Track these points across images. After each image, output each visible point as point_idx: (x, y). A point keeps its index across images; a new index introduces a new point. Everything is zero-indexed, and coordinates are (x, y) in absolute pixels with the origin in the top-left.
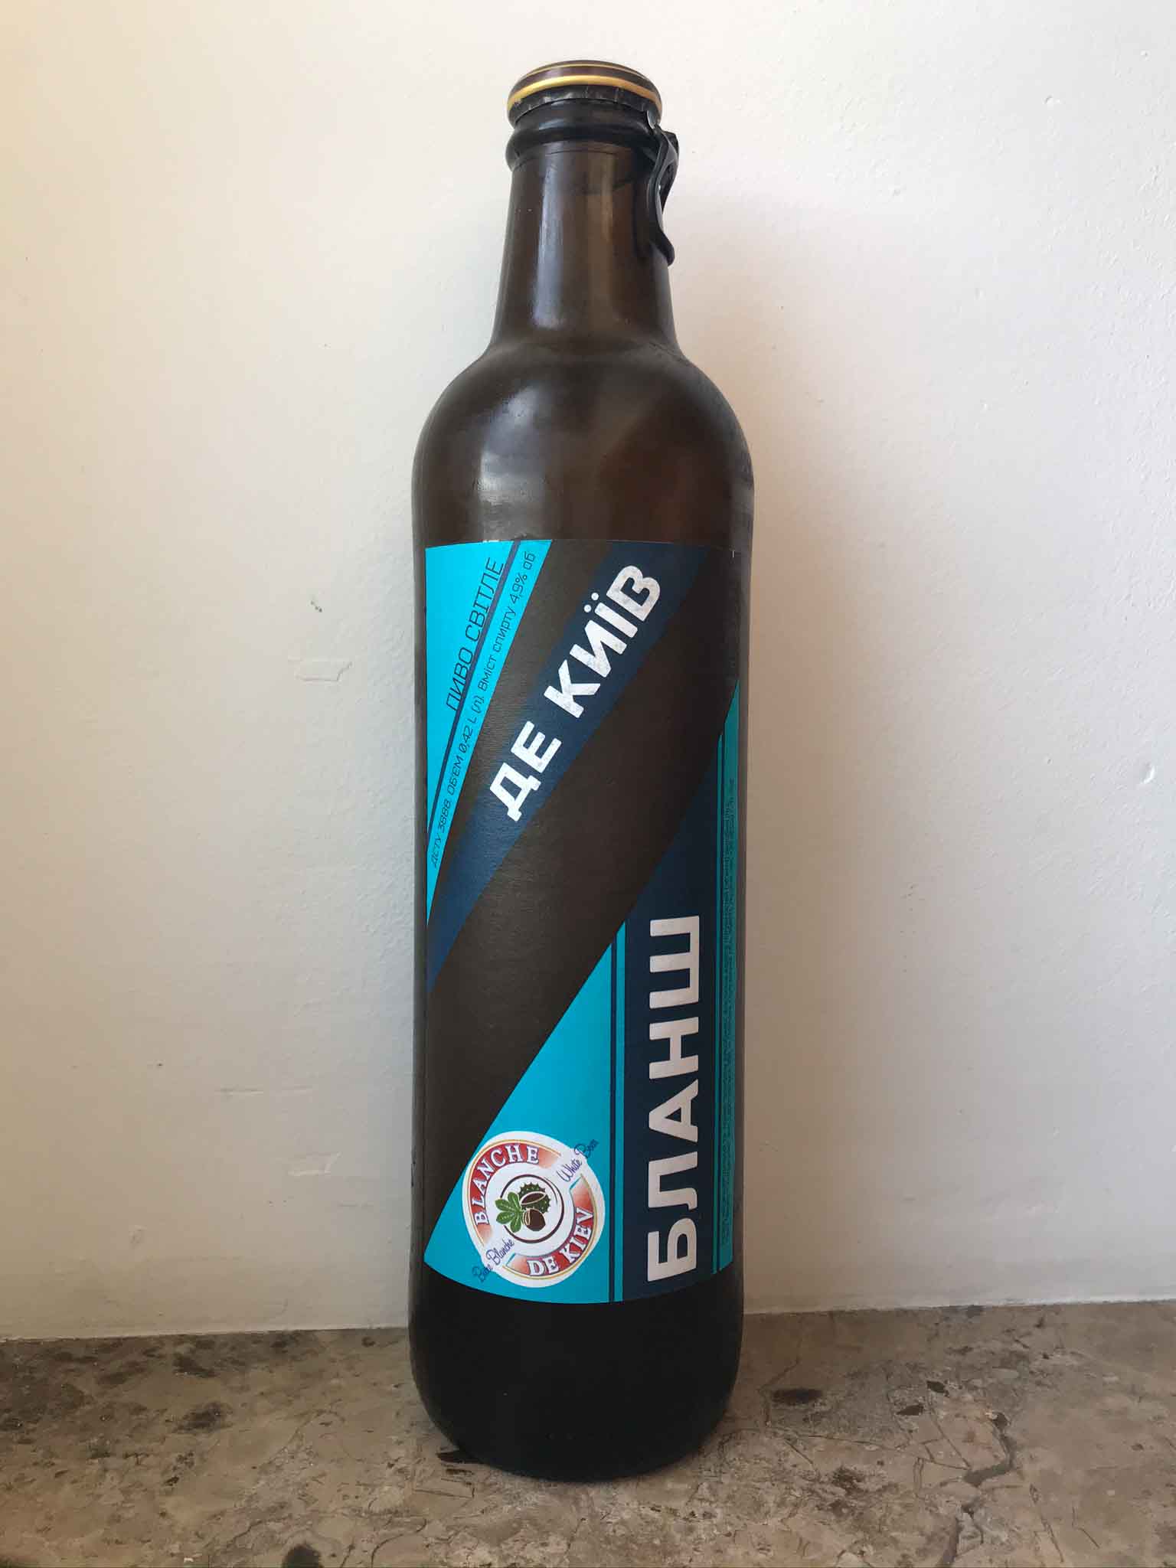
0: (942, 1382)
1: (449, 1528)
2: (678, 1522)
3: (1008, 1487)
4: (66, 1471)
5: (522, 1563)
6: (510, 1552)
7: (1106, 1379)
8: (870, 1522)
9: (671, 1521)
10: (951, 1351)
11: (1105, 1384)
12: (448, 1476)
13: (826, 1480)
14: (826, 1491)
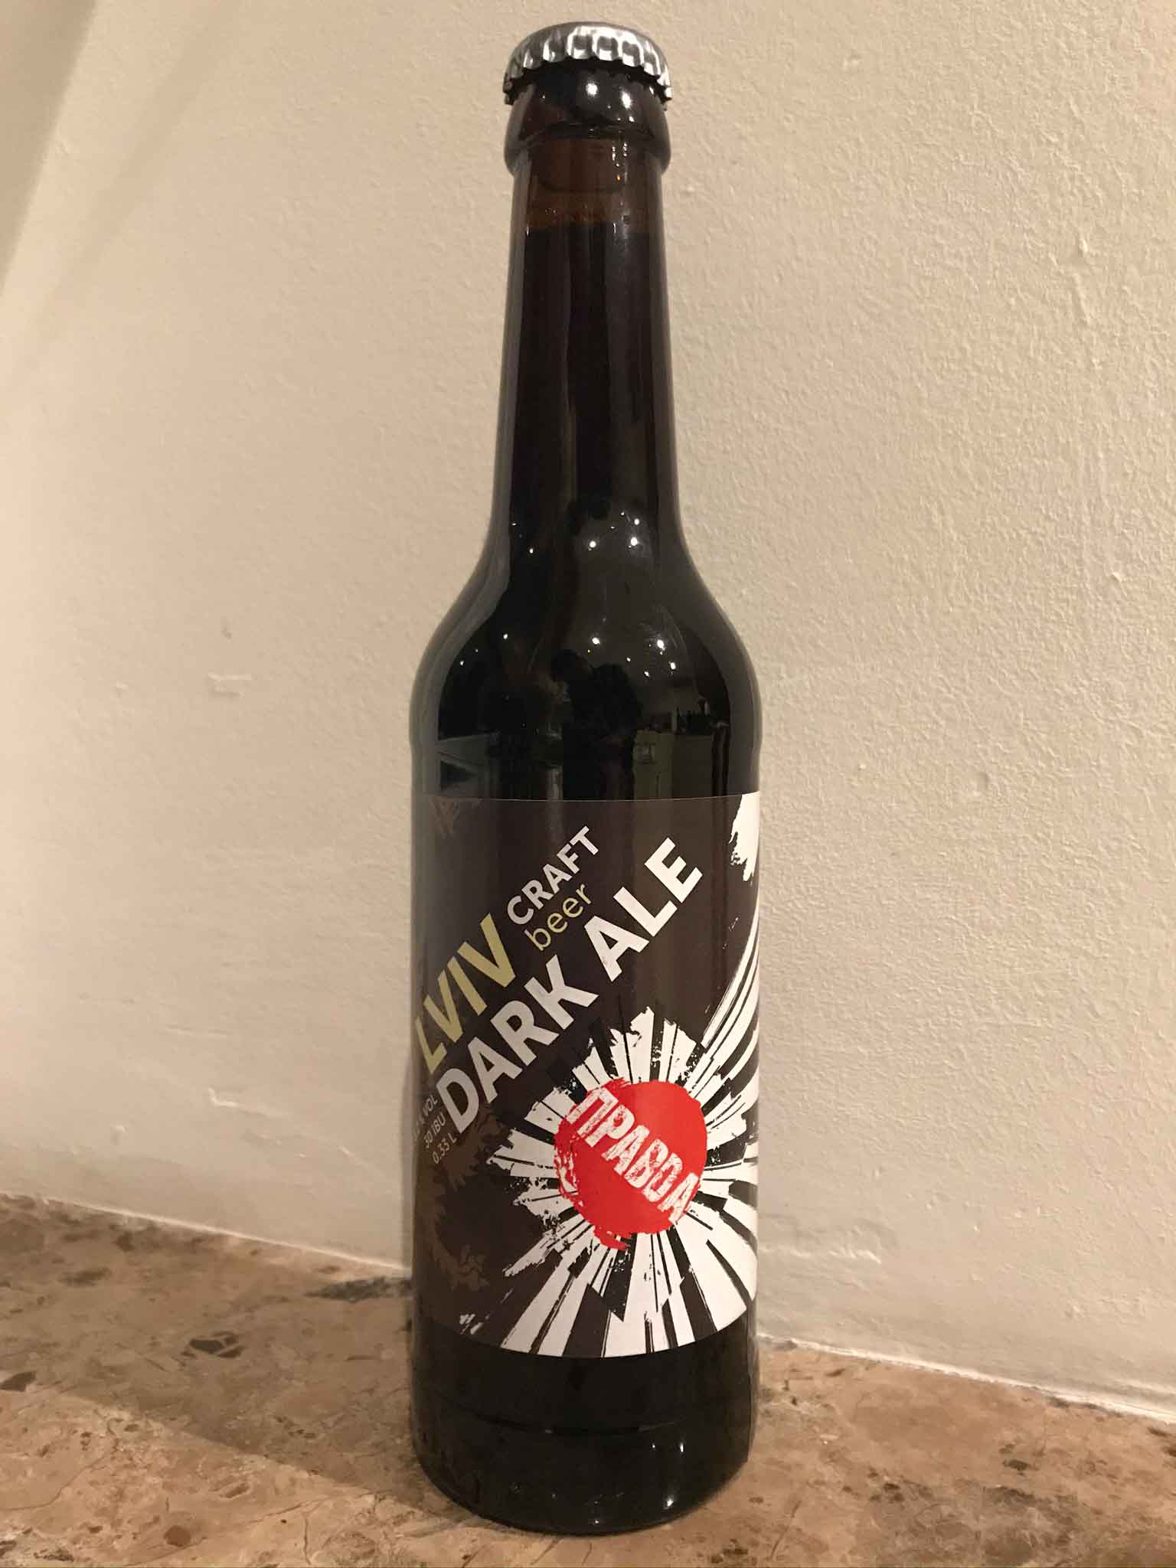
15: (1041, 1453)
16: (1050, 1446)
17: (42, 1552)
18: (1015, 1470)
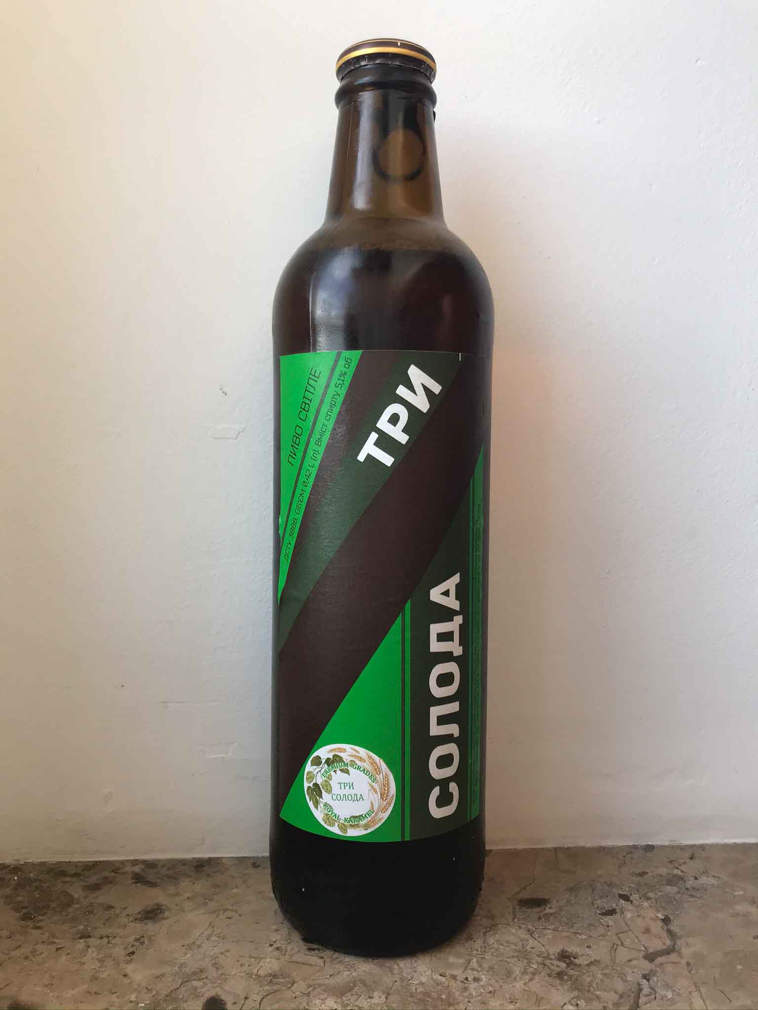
0: (628, 894)
1: (309, 986)
2: (457, 984)
3: (672, 963)
4: (62, 948)
5: (356, 1008)
6: (348, 1002)
7: (736, 893)
8: (582, 986)
9: (452, 983)
10: (633, 874)
11: (735, 897)
12: (308, 953)
13: (553, 957)
14: (553, 965)
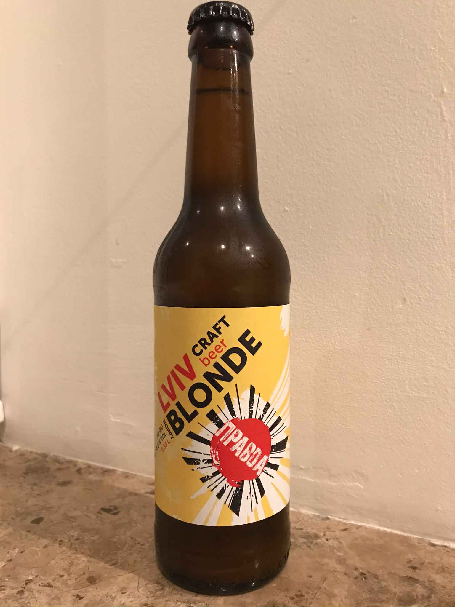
15: (423, 564)
16: (427, 561)
17: (42, 584)
18: (412, 570)
